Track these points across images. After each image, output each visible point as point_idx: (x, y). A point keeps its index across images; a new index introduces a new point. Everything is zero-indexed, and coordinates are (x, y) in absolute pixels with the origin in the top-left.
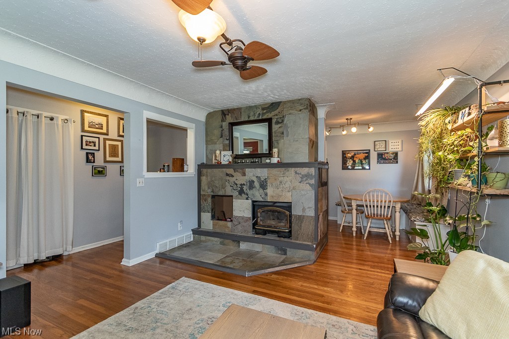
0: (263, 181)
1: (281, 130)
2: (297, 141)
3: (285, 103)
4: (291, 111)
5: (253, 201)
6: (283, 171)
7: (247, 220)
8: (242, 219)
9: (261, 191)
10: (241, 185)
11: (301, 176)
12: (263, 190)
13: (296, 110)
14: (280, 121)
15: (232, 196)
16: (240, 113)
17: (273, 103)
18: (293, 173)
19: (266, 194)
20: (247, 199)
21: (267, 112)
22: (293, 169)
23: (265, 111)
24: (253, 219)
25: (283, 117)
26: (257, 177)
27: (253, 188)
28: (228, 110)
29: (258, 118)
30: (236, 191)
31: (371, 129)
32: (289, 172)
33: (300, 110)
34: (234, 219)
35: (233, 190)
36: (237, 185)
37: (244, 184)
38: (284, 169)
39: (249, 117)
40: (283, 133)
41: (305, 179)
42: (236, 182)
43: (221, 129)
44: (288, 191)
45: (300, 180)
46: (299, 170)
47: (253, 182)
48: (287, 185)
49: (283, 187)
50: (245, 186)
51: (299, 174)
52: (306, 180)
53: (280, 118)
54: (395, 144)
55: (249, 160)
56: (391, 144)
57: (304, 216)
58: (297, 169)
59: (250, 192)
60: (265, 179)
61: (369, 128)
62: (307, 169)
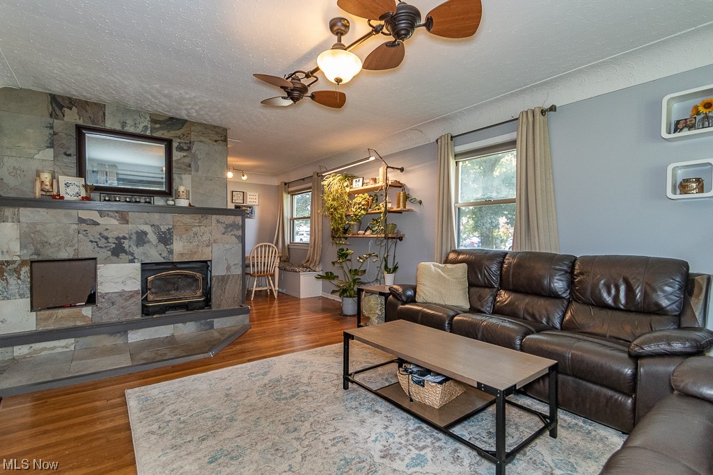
0: (164, 233)
1: (187, 160)
2: (211, 180)
3: (193, 124)
4: (202, 138)
5: (142, 264)
6: (199, 219)
7: (131, 296)
8: (121, 296)
9: (161, 246)
10: (118, 238)
11: (224, 225)
12: (165, 246)
13: (210, 139)
14: (185, 148)
15: (95, 259)
16: (101, 113)
17: (171, 119)
18: (214, 222)
19: (171, 252)
20: (132, 261)
21: (160, 129)
22: (214, 217)
23: (158, 126)
24: (143, 293)
25: (190, 143)
26: (152, 226)
27: (145, 243)
28: (70, 98)
29: (142, 133)
30: (105, 250)
31: (245, 178)
32: (208, 220)
33: (216, 141)
34: (99, 299)
35: (97, 249)
36: (107, 238)
37: (124, 238)
38: (200, 216)
39: (123, 127)
40: (190, 166)
41: (229, 230)
42: (105, 234)
43: (49, 131)
44: (207, 246)
45: (223, 231)
46: (223, 218)
47: (145, 234)
48: (205, 238)
49: (199, 241)
50: (126, 242)
51: (222, 223)
52: (231, 231)
53: (186, 143)
54: (253, 197)
55: (130, 198)
56: (248, 197)
57: (229, 276)
58: (218, 217)
59: (138, 251)
60: (169, 229)
61: (243, 176)
62: (233, 217)
